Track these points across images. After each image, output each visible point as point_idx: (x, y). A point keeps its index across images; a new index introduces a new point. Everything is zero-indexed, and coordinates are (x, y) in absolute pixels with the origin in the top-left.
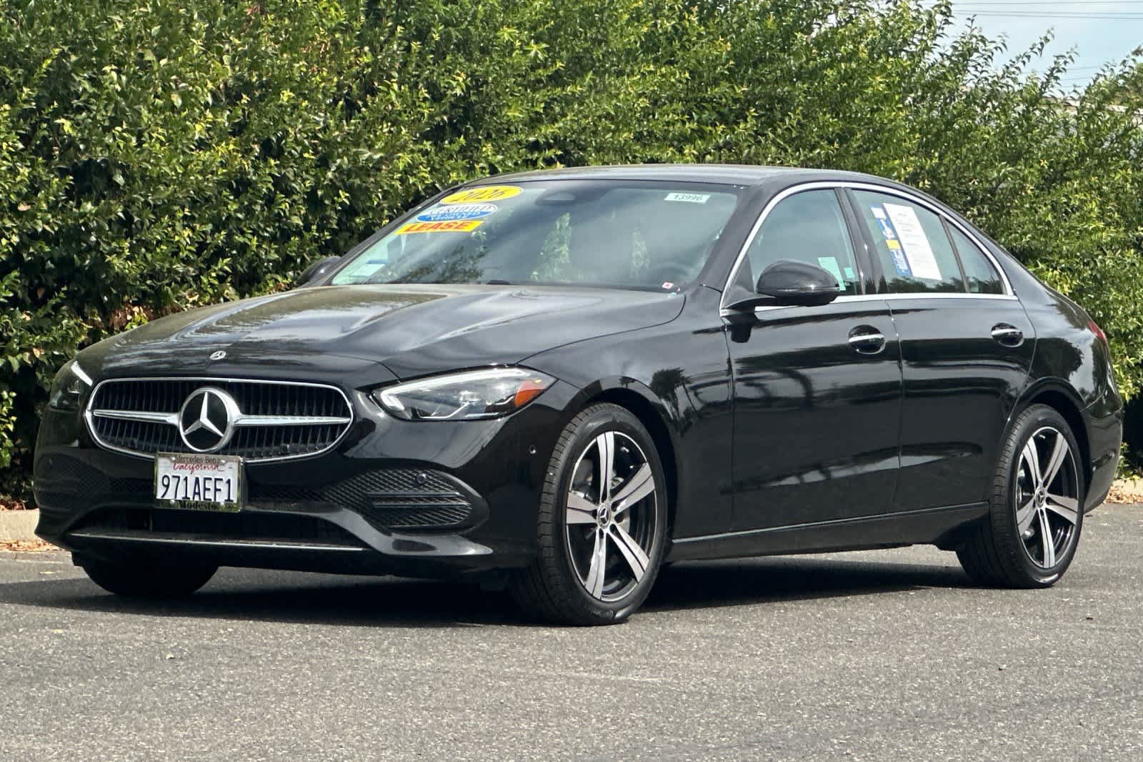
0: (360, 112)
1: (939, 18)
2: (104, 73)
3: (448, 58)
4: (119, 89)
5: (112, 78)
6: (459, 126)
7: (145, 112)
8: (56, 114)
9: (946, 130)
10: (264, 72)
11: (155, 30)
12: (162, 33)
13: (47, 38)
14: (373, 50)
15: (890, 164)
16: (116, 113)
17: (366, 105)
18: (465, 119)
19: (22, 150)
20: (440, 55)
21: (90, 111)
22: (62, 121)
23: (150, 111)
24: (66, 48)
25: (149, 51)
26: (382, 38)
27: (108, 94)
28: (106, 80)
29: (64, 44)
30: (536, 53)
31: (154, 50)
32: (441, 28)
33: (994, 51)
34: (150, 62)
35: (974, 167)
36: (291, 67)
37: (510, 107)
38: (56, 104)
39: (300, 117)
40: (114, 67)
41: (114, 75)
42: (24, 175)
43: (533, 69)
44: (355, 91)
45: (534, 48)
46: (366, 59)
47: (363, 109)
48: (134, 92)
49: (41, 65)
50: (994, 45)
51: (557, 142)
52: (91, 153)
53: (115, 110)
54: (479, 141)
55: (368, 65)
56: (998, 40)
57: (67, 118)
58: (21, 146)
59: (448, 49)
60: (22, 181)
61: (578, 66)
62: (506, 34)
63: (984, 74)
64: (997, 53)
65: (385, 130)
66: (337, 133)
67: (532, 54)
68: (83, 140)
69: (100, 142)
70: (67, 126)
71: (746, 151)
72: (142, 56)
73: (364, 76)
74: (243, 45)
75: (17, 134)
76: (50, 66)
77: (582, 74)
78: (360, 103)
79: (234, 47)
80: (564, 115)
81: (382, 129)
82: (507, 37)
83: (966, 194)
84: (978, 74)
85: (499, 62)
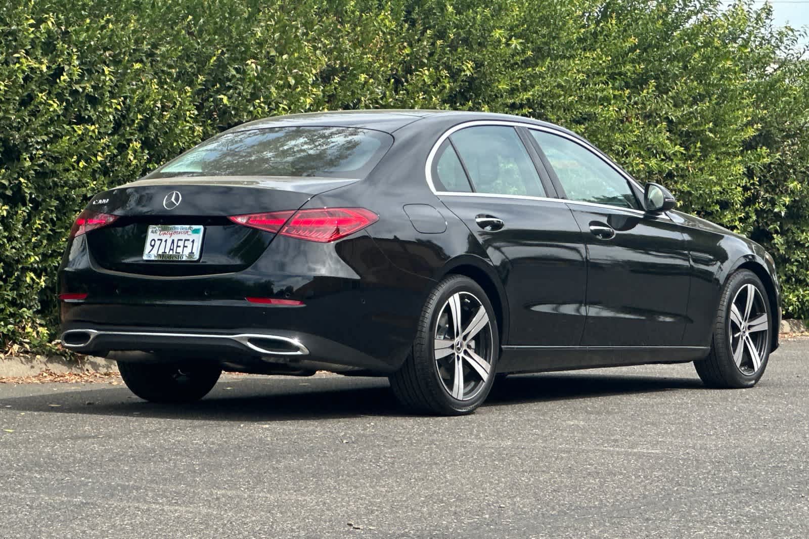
0: (403, 86)
1: (764, 15)
2: (247, 65)
3: (459, 50)
4: (256, 75)
5: (252, 68)
6: (466, 94)
7: (273, 90)
8: (218, 92)
9: (771, 90)
10: (344, 61)
11: (277, 35)
12: (281, 38)
13: (210, 42)
14: (411, 45)
15: (736, 114)
16: (255, 90)
17: (407, 81)
18: (469, 89)
19: (197, 115)
20: (453, 47)
21: (236, 89)
22: (222, 96)
23: (276, 89)
24: (225, 50)
25: (272, 49)
26: (416, 37)
27: (250, 78)
28: (248, 70)
29: (224, 46)
30: (516, 46)
31: (276, 49)
32: (454, 30)
33: (798, 37)
34: (273, 56)
35: (790, 113)
36: (362, 58)
37: (499, 82)
38: (218, 85)
39: (368, 90)
40: (253, 61)
41: (254, 66)
42: (199, 131)
43: (513, 56)
44: (400, 72)
45: (514, 42)
46: (407, 51)
47: (405, 84)
48: (267, 77)
49: (209, 61)
50: (799, 33)
51: (529, 103)
52: (240, 117)
53: (254, 88)
54: (479, 104)
55: (408, 55)
56: (802, 30)
57: (225, 95)
58: (196, 113)
59: (458, 43)
60: (198, 135)
61: (540, 54)
62: (497, 34)
63: (791, 52)
64: (801, 39)
65: (421, 97)
66: (391, 100)
67: (513, 46)
68: (234, 109)
69: (245, 109)
70: (225, 100)
71: (649, 107)
72: (268, 53)
73: (405, 62)
74: (331, 44)
75: (194, 105)
76: (215, 61)
77: (543, 58)
78: (403, 80)
79: (325, 45)
80: (533, 87)
81: (418, 97)
82: (497, 35)
83: (783, 131)
84: (786, 51)
85: (491, 52)
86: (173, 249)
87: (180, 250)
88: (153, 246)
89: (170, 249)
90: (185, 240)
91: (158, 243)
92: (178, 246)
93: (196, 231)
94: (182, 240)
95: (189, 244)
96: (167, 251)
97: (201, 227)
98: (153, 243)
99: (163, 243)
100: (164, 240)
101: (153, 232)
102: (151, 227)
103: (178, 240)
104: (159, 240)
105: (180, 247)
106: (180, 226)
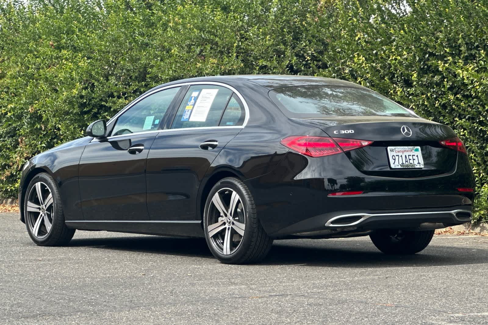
86: (407, 161)
87: (411, 161)
88: (395, 159)
89: (406, 161)
90: (413, 155)
91: (397, 158)
92: (410, 159)
93: (417, 150)
94: (410, 155)
95: (415, 157)
96: (404, 162)
97: (419, 147)
98: (394, 158)
99: (400, 158)
100: (400, 156)
101: (391, 151)
102: (389, 148)
103: (409, 156)
104: (397, 156)
105: (411, 159)
106: (406, 147)
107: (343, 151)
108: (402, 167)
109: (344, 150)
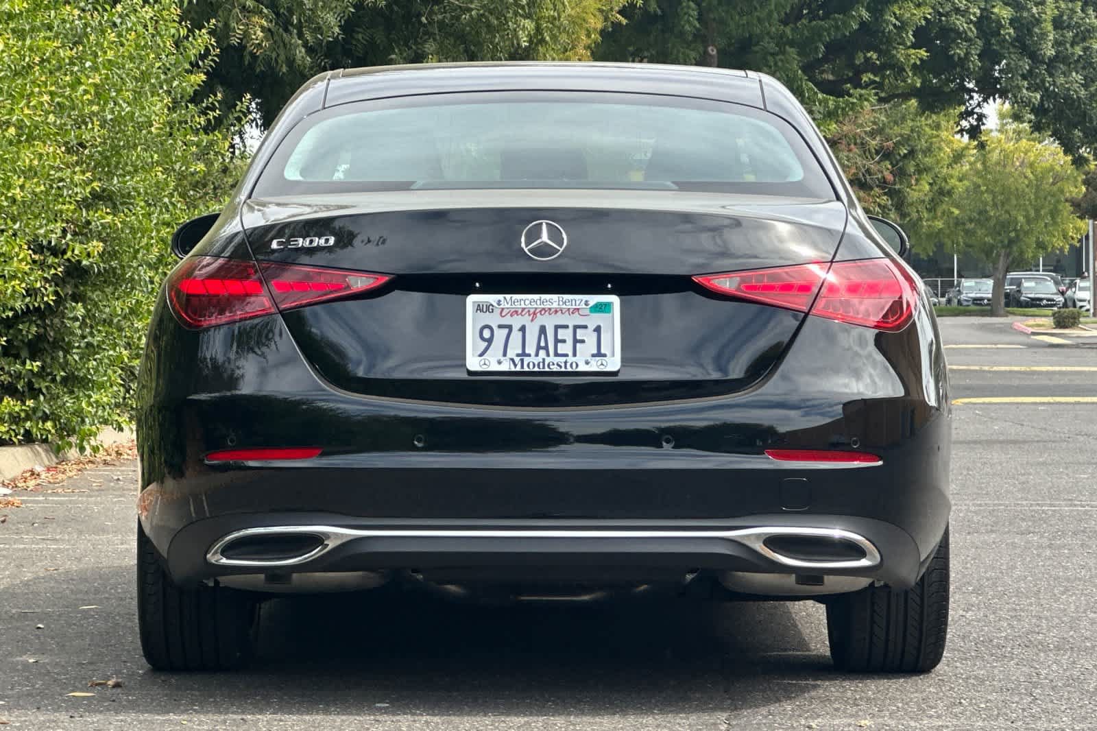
86: (546, 348)
87: (565, 348)
88: (490, 341)
89: (539, 348)
90: (576, 327)
91: (500, 335)
92: (557, 341)
93: (602, 308)
94: (566, 327)
95: (586, 335)
96: (531, 350)
97: (614, 300)
98: (487, 334)
99: (516, 336)
100: (516, 328)
101: (479, 308)
102: (472, 299)
103: (557, 327)
104: (500, 327)
105: (564, 341)
106: (555, 297)
107: (278, 309)
108: (518, 369)
109: (282, 307)
